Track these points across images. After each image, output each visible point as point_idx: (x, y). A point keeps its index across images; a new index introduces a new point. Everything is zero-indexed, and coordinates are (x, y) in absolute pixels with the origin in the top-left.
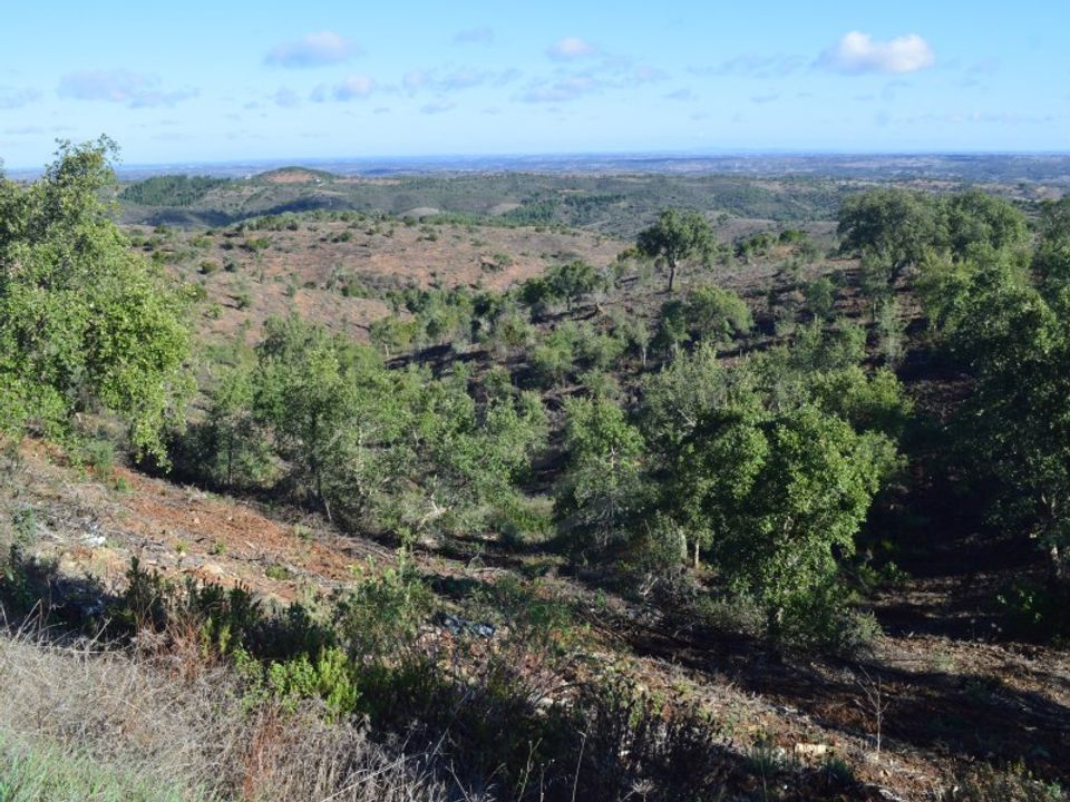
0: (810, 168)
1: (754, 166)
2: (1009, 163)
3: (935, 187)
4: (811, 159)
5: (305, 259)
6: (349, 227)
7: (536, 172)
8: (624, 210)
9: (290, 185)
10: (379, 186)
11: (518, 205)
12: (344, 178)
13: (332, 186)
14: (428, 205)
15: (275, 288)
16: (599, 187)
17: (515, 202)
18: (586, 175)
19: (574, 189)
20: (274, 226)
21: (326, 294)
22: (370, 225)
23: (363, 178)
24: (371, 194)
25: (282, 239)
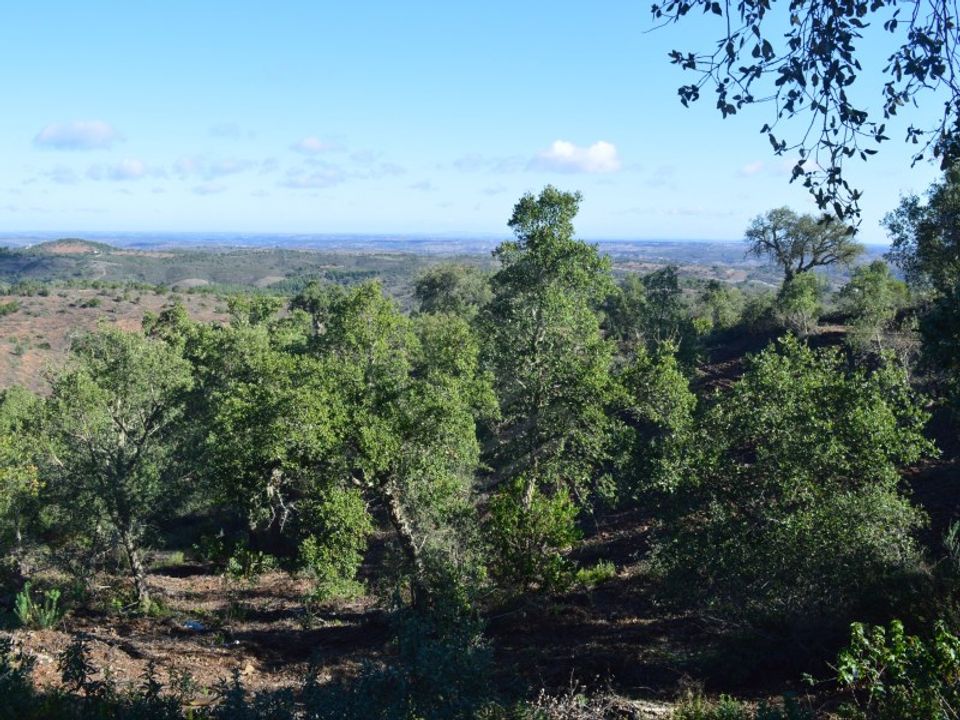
2: (708, 249)
3: (645, 268)
5: (53, 323)
6: (99, 294)
9: (67, 255)
10: (153, 258)
11: (282, 279)
12: (121, 250)
13: (108, 257)
14: (198, 277)
15: (5, 346)
16: (357, 263)
17: (280, 275)
18: (347, 253)
19: (334, 265)
20: (26, 292)
21: (58, 354)
22: (119, 293)
23: (139, 251)
24: (145, 266)
25: (31, 304)
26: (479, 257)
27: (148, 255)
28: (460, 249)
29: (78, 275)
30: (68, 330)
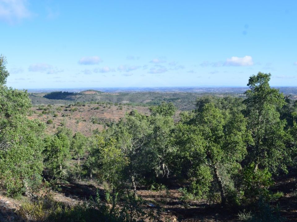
0: (232, 90)
1: (217, 90)
2: (287, 89)
4: (233, 89)
5: (86, 114)
6: (99, 106)
7: (157, 91)
8: (179, 102)
9: (89, 94)
11: (150, 101)
12: (104, 93)
13: (101, 95)
14: (126, 100)
15: (74, 121)
16: (173, 96)
17: (150, 99)
18: (170, 93)
19: (166, 96)
20: (79, 105)
21: (88, 123)
22: (105, 105)
23: (109, 93)
24: (111, 97)
25: (81, 109)
26: (211, 93)
27: (112, 94)
28: (205, 91)
29: (92, 100)
30: (91, 116)
